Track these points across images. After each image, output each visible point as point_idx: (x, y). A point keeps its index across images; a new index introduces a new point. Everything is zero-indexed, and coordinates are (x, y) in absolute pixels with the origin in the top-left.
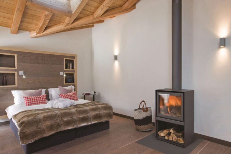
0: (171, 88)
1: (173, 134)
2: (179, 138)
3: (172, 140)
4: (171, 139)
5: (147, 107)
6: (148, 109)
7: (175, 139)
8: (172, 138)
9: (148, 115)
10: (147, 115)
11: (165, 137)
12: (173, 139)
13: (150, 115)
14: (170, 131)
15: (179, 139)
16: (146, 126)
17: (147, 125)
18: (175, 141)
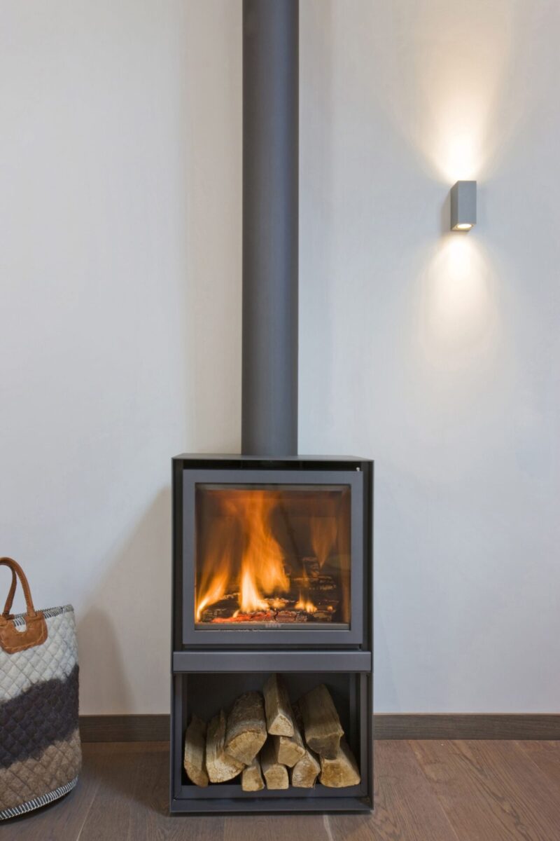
0: (239, 451)
1: (292, 745)
2: (332, 757)
3: (285, 785)
4: (281, 779)
5: (37, 608)
6: (48, 621)
7: (311, 770)
8: (290, 771)
9: (47, 676)
10: (35, 677)
11: (237, 781)
12: (298, 774)
13: (59, 674)
14: (273, 732)
15: (333, 767)
16: (24, 773)
17: (30, 761)
18: (310, 784)
